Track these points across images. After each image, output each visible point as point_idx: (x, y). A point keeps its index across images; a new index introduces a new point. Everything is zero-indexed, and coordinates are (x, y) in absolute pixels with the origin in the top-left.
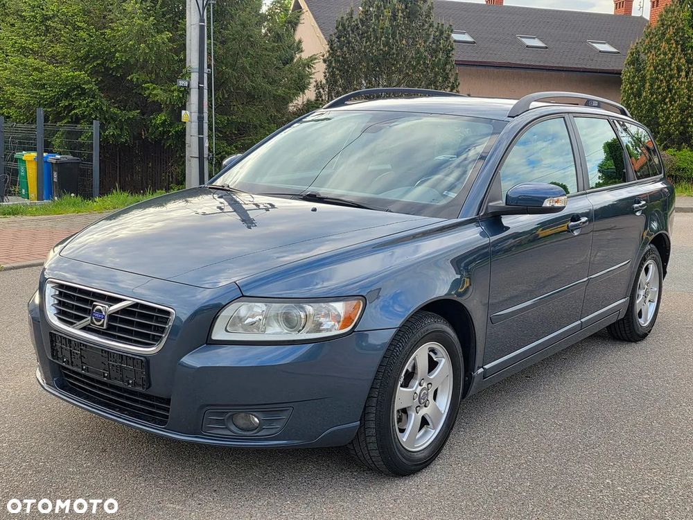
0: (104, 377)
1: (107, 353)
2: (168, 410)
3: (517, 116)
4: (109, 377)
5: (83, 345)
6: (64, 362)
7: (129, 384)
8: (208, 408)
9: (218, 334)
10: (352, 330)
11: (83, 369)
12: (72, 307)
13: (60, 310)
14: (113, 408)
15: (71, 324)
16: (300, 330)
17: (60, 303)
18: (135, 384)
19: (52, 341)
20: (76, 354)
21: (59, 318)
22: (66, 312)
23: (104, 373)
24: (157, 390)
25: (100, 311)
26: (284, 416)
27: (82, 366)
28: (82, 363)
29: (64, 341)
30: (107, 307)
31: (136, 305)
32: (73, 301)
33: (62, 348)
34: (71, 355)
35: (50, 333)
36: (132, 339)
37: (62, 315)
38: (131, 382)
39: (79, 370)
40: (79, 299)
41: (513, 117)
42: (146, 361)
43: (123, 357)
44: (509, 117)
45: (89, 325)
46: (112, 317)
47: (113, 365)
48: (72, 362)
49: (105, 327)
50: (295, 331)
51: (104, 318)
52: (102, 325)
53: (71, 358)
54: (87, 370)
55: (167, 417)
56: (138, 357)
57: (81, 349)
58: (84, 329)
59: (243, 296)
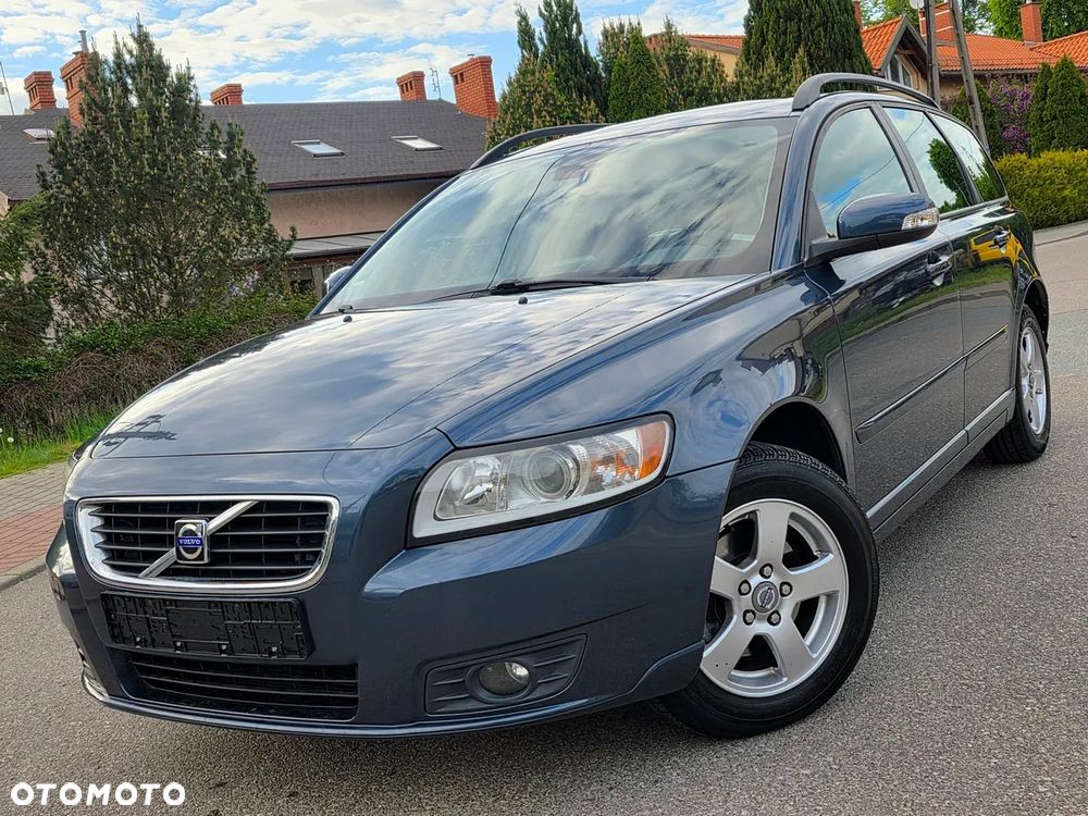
0: (222, 652)
1: (219, 605)
2: (354, 689)
3: (808, 106)
4: (230, 651)
5: (167, 602)
6: (137, 643)
7: (271, 654)
8: (432, 665)
9: (424, 527)
10: (662, 476)
11: (176, 648)
12: (135, 540)
13: (112, 550)
14: (247, 708)
15: (136, 571)
16: (572, 492)
17: (109, 539)
18: (283, 651)
19: (108, 612)
20: (159, 621)
21: (114, 567)
22: (124, 551)
23: (220, 645)
24: (328, 652)
25: (190, 533)
26: (573, 654)
27: (175, 643)
28: (173, 636)
29: (130, 605)
30: (203, 522)
31: (259, 507)
32: (136, 528)
33: (128, 618)
34: (149, 627)
35: (102, 595)
36: (262, 571)
37: (116, 559)
38: (274, 649)
39: (169, 652)
40: (147, 523)
41: (802, 110)
42: (297, 606)
43: (253, 606)
44: (794, 110)
45: (176, 563)
46: (216, 539)
47: (234, 626)
48: (153, 640)
49: (206, 560)
50: (561, 495)
51: (201, 544)
52: (201, 557)
53: (151, 633)
54: (185, 647)
55: (355, 701)
56: (282, 600)
57: (167, 611)
58: (168, 573)
59: (457, 449)
